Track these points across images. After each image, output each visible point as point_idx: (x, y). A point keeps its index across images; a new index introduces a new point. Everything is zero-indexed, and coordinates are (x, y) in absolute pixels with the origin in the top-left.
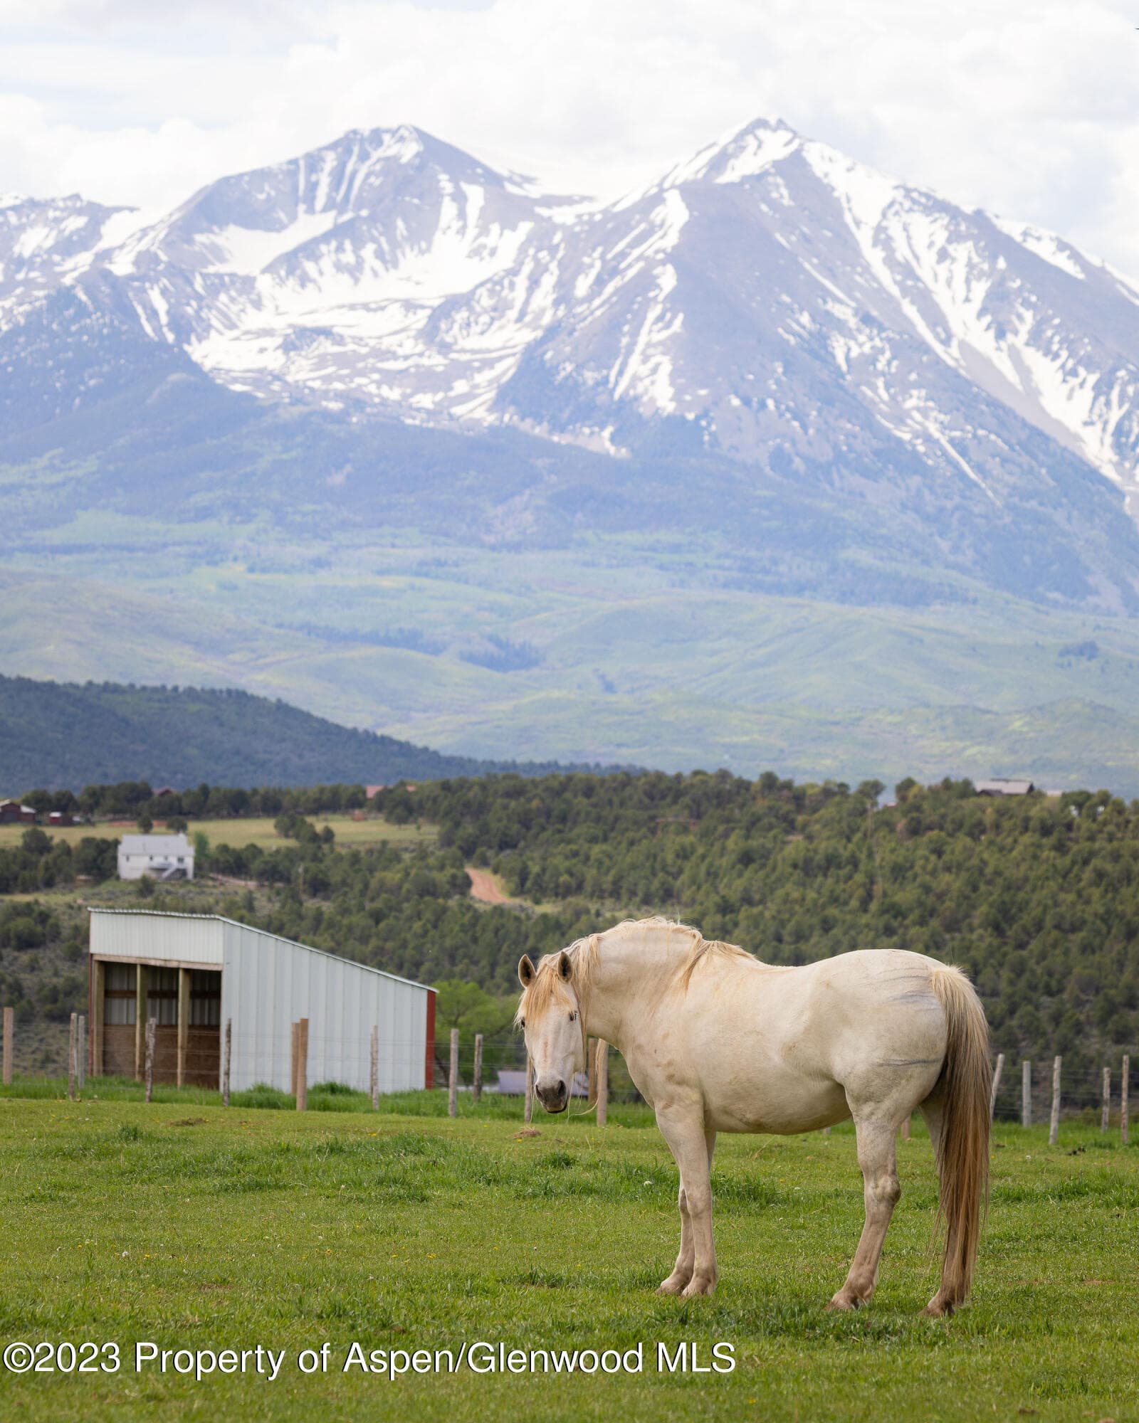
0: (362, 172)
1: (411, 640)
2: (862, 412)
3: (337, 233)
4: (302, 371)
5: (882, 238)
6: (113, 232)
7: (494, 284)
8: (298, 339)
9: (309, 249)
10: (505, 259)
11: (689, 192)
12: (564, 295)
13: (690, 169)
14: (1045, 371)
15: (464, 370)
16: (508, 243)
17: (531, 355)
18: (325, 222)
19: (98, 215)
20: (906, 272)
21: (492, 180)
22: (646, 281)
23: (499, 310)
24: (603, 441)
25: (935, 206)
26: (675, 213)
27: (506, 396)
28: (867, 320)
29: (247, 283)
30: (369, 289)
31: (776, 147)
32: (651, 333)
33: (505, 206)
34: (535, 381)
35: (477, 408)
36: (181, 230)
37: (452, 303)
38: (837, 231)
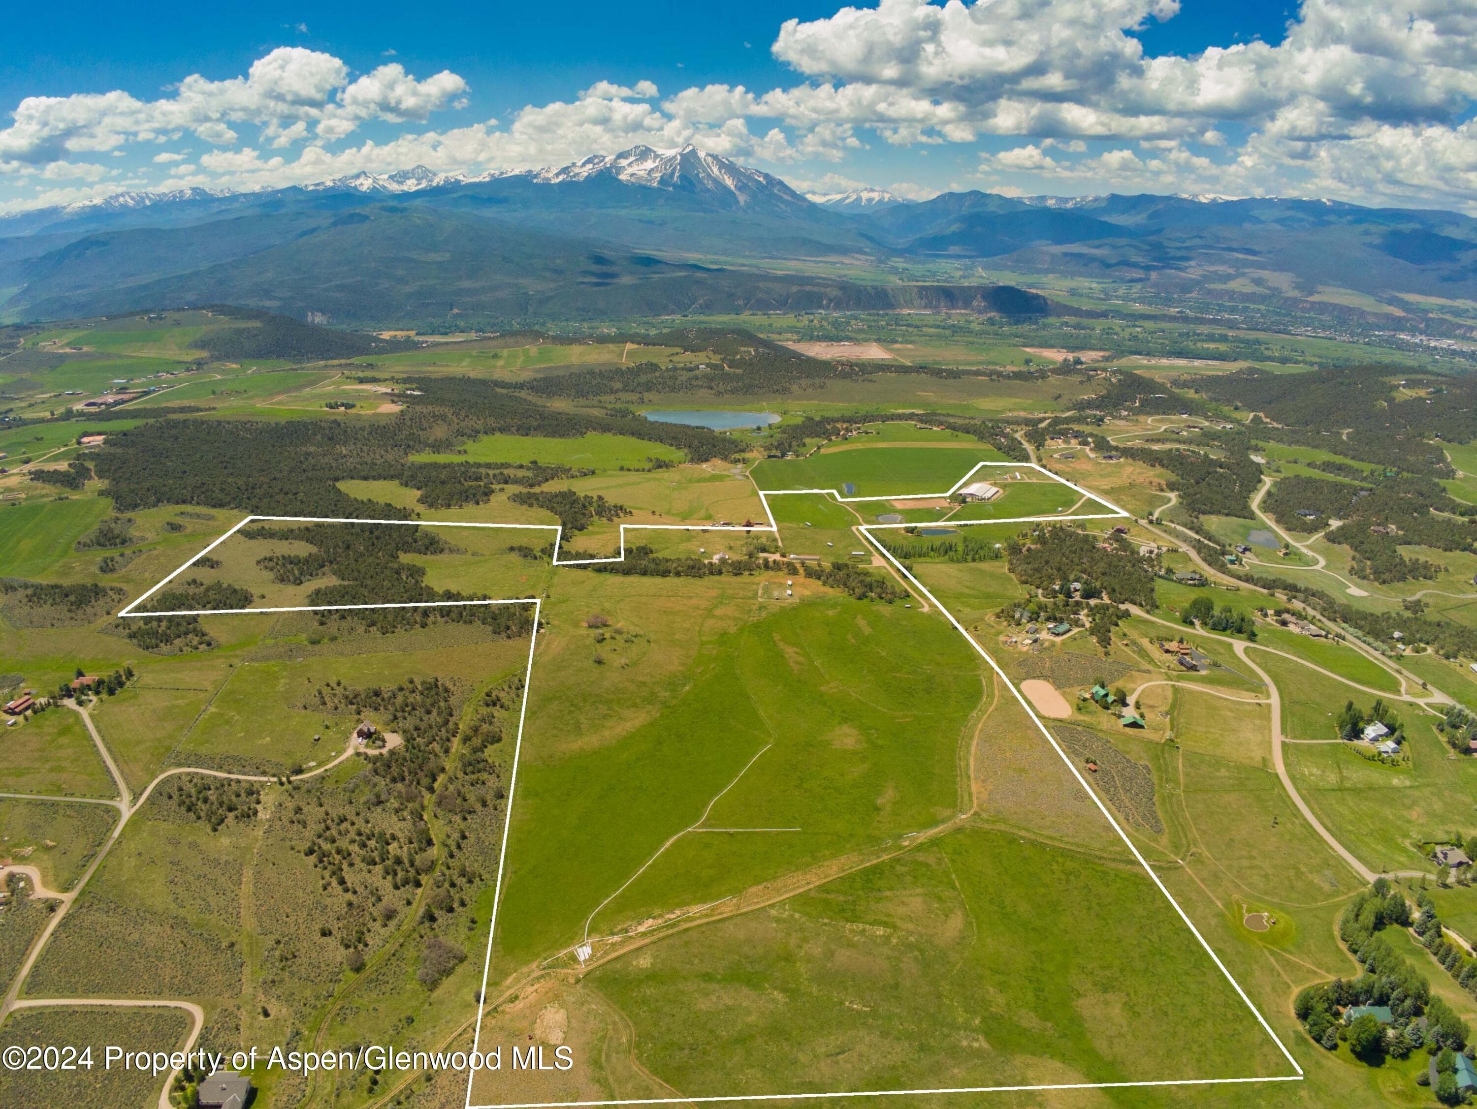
0: (638, 151)
2: (704, 184)
3: (636, 160)
4: (633, 180)
5: (705, 159)
6: (607, 160)
7: (656, 167)
8: (632, 175)
9: (631, 162)
10: (657, 164)
11: (681, 155)
12: (665, 169)
13: (679, 150)
14: (726, 177)
15: (653, 179)
16: (658, 161)
17: (662, 177)
18: (633, 158)
19: (604, 157)
20: (708, 164)
21: (655, 152)
22: (676, 167)
23: (657, 170)
24: (671, 189)
25: (711, 156)
26: (679, 157)
27: (659, 182)
28: (703, 171)
29: (624, 168)
30: (641, 167)
31: (691, 148)
32: (677, 174)
33: (657, 156)
34: (662, 181)
35: (655, 184)
36: (616, 160)
37: (652, 170)
38: (699, 159)
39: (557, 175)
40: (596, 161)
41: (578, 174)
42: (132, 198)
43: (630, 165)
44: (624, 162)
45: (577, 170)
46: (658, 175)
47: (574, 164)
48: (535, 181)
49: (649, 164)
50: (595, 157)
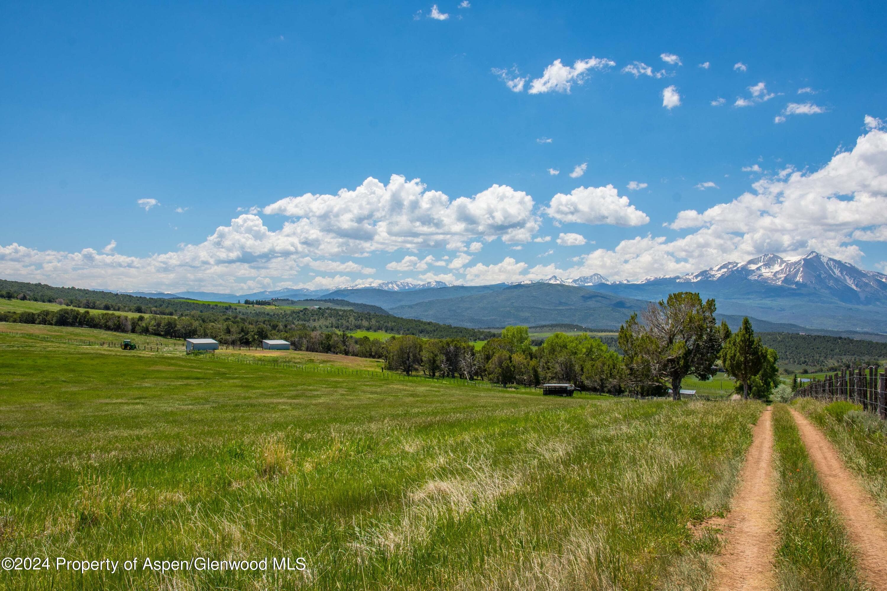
0: (766, 259)
1: (771, 308)
2: (825, 283)
3: (764, 265)
4: (760, 280)
5: (827, 264)
6: (739, 265)
7: (782, 270)
8: (760, 276)
9: (760, 267)
10: (782, 267)
11: (804, 259)
12: (790, 271)
13: (805, 257)
14: (847, 278)
15: (778, 279)
16: (783, 265)
17: (785, 277)
18: (762, 264)
19: (737, 264)
20: (830, 268)
21: (781, 259)
22: (799, 269)
23: (782, 273)
24: (794, 286)
25: (833, 260)
26: (803, 262)
27: (783, 281)
28: (825, 273)
29: (753, 271)
30: (768, 270)
31: (814, 254)
32: (800, 275)
33: (783, 262)
34: (786, 280)
35: (780, 283)
36: (746, 265)
37: (777, 272)
38: (822, 263)
39: (696, 276)
40: (730, 266)
41: (713, 276)
42: (398, 286)
43: (758, 269)
44: (753, 267)
45: (713, 273)
46: (783, 276)
47: (711, 269)
48: (678, 281)
49: (777, 268)
50: (730, 263)
